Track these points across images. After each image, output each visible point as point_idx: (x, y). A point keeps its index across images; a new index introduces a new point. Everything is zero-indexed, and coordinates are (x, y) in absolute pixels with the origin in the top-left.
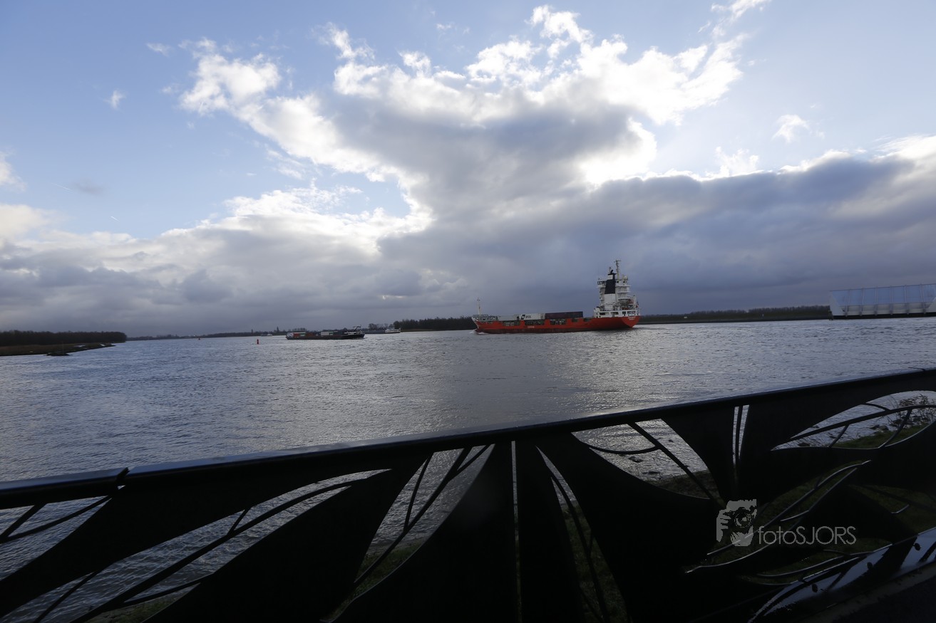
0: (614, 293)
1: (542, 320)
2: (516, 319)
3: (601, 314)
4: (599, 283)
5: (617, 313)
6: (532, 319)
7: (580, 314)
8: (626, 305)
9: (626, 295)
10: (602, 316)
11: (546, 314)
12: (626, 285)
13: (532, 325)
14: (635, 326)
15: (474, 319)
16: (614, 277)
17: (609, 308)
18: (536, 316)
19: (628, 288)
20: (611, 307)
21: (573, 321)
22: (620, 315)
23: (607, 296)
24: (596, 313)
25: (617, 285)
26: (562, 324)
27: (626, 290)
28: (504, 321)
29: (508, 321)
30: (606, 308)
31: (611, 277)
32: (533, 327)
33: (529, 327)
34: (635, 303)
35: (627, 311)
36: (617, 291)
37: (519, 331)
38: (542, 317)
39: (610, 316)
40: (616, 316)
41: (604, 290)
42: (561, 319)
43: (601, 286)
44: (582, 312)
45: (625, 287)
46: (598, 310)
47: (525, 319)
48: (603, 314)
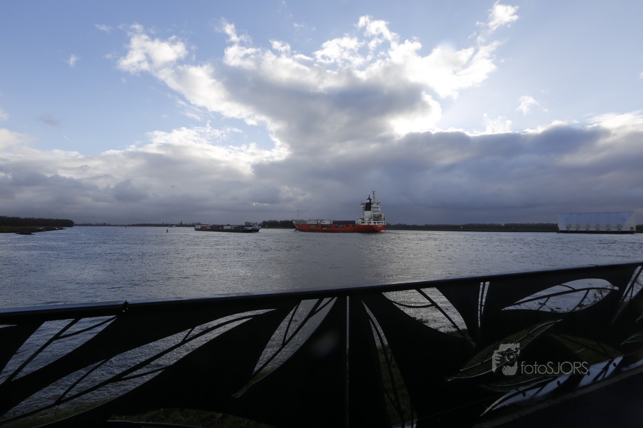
0: (370, 210)
1: (331, 225)
2: (317, 223)
4: (362, 204)
5: (371, 223)
6: (325, 224)
7: (354, 222)
8: (377, 218)
10: (362, 224)
11: (335, 221)
12: (378, 206)
13: (325, 227)
14: (381, 231)
15: (294, 222)
16: (370, 201)
17: (366, 219)
18: (328, 222)
19: (379, 208)
20: (368, 219)
21: (347, 226)
22: (372, 224)
23: (365, 212)
24: (360, 222)
25: (372, 206)
26: (342, 227)
27: (377, 210)
28: (310, 225)
29: (312, 225)
31: (368, 201)
32: (326, 229)
33: (324, 229)
34: (383, 217)
35: (376, 222)
36: (372, 209)
37: (318, 231)
38: (331, 223)
39: (366, 224)
41: (364, 209)
42: (342, 224)
43: (363, 206)
45: (378, 208)
46: (361, 220)
47: (321, 224)
48: (364, 223)
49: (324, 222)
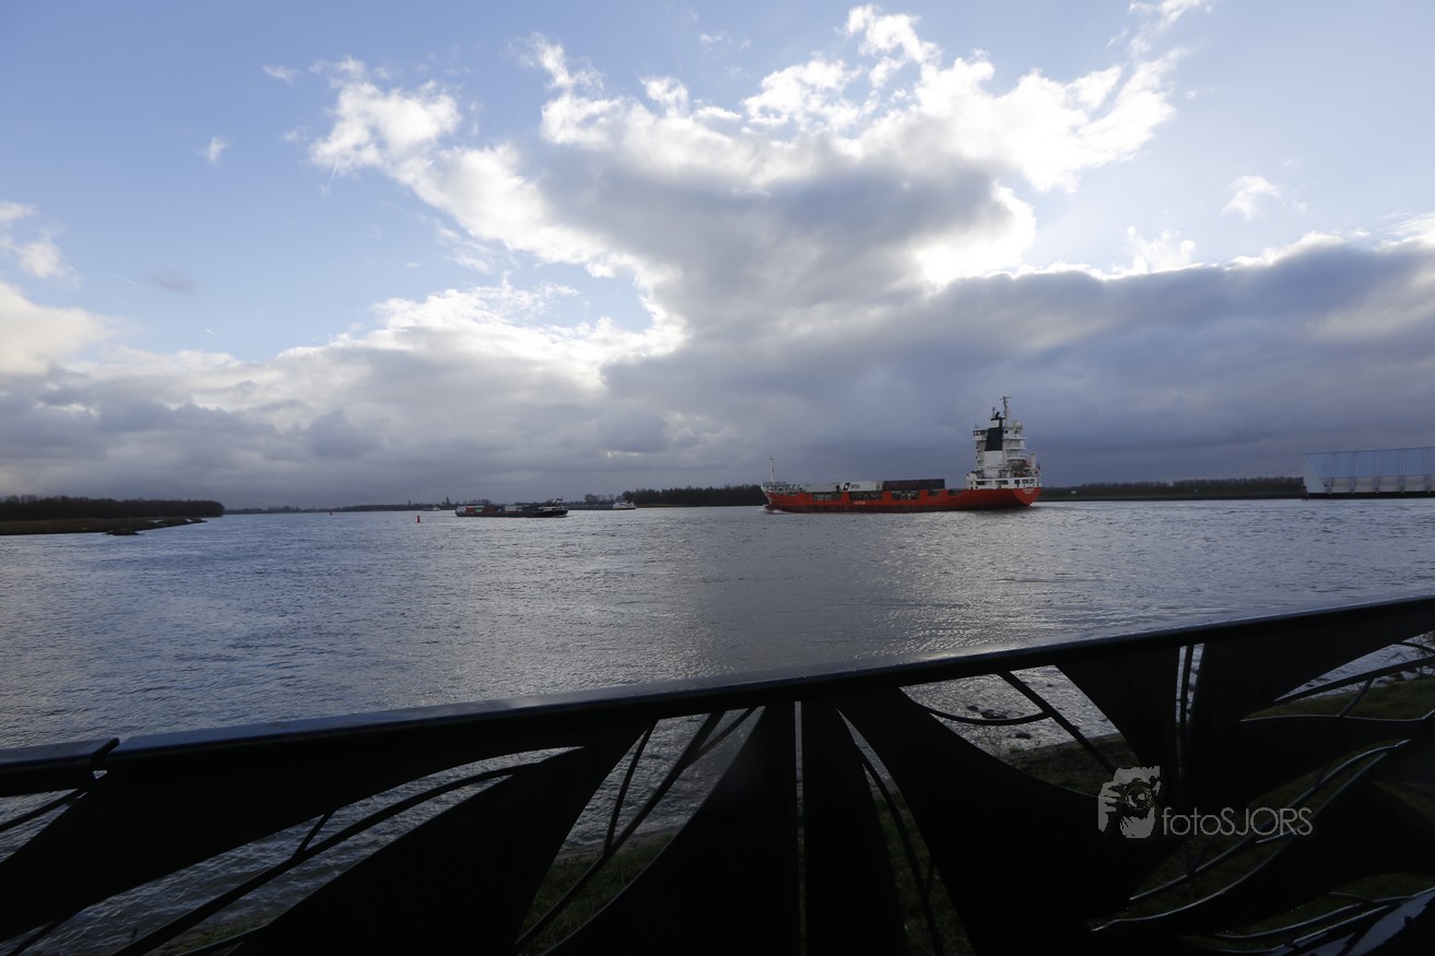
0: (1001, 449)
1: (878, 491)
2: (835, 490)
3: (979, 483)
4: (976, 433)
5: (1006, 482)
6: (862, 489)
7: (941, 483)
8: (1020, 469)
9: (1019, 453)
10: (980, 487)
11: (885, 483)
12: (1018, 437)
13: (862, 499)
14: (1033, 504)
15: (764, 489)
16: (1001, 424)
17: (992, 474)
18: (868, 486)
19: (1022, 443)
20: (995, 473)
21: (931, 494)
22: (1011, 485)
23: (988, 454)
24: (970, 482)
25: (1005, 436)
26: (913, 498)
27: (1019, 446)
28: (814, 493)
29: (821, 493)
30: (988, 473)
31: (996, 424)
32: (864, 503)
33: (856, 503)
34: (1034, 466)
35: (1021, 479)
36: (1005, 446)
37: (840, 510)
38: (878, 487)
39: (994, 486)
40: (1003, 486)
41: (984, 445)
42: (910, 490)
43: (980, 438)
44: (943, 481)
45: (1018, 441)
46: (973, 477)
47: (850, 490)
48: (982, 483)
49: (858, 486)
